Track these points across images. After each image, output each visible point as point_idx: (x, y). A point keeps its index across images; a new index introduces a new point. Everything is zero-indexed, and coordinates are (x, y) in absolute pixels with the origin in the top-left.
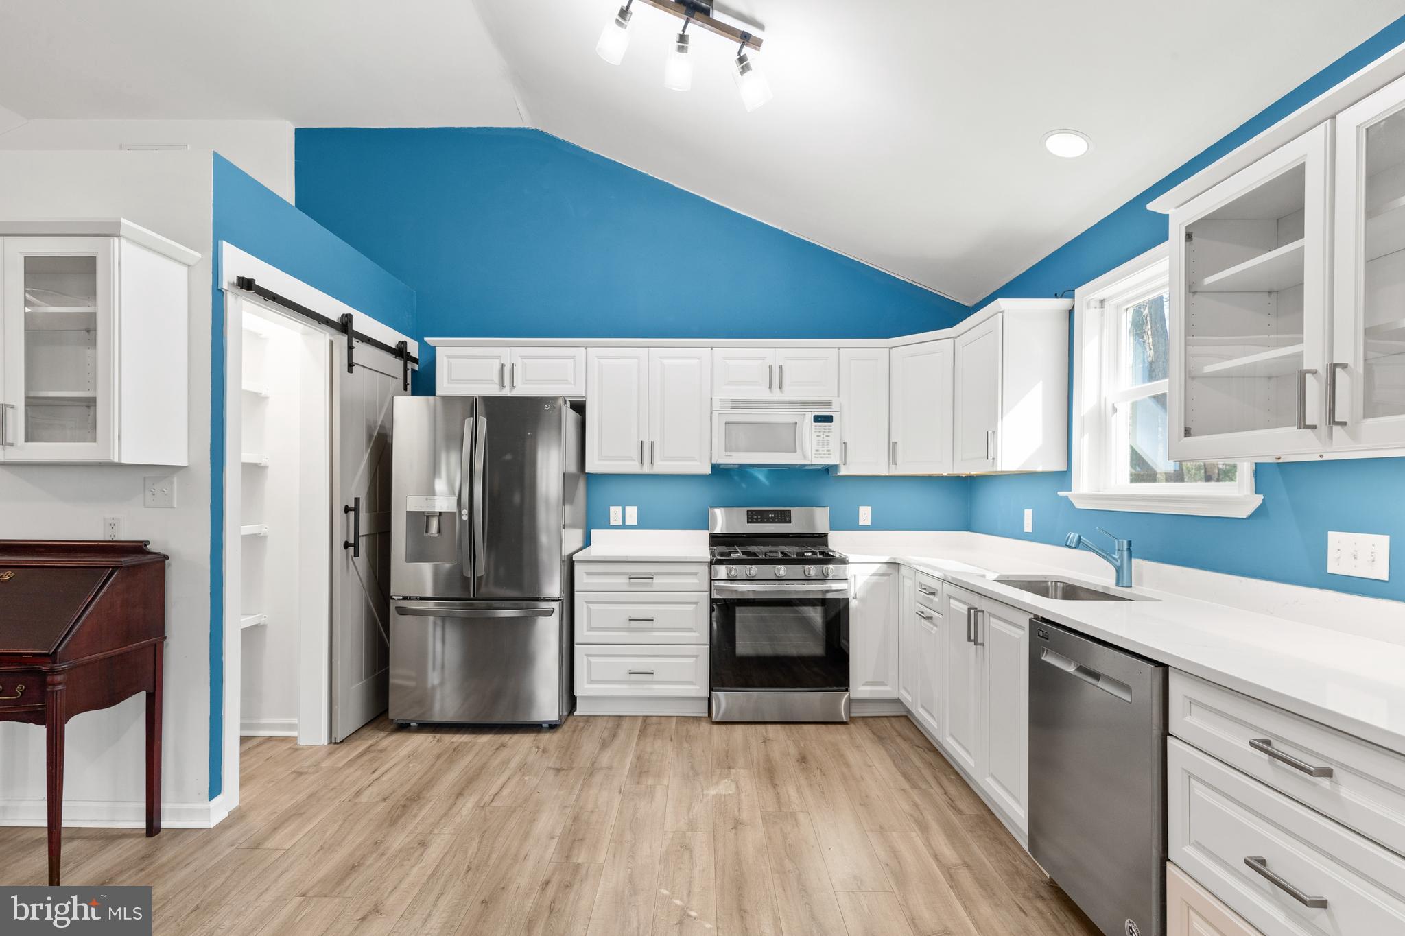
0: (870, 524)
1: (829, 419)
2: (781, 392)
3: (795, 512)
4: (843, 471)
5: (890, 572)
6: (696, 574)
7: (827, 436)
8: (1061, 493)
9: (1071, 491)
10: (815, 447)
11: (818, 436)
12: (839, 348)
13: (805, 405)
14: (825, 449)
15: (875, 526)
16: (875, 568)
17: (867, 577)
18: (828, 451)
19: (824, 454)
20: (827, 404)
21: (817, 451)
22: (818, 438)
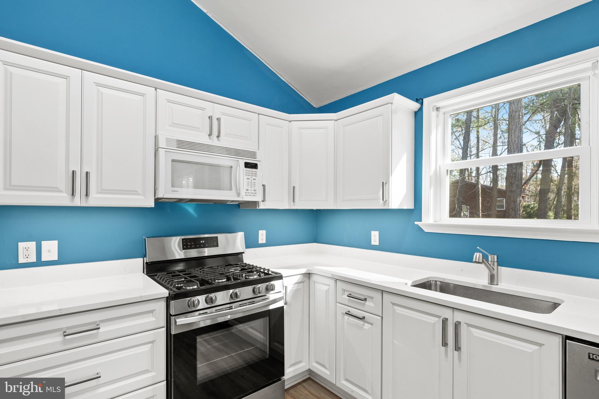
0: (265, 242)
1: (254, 166)
2: (218, 140)
3: (221, 237)
4: (262, 206)
5: (304, 280)
6: (152, 312)
7: (254, 179)
8: (416, 223)
9: (421, 221)
10: (246, 187)
11: (248, 179)
12: (259, 114)
13: (237, 153)
14: (253, 189)
15: (269, 243)
16: (297, 279)
17: (292, 286)
18: (255, 190)
19: (252, 193)
20: (253, 154)
21: (247, 190)
22: (248, 180)
